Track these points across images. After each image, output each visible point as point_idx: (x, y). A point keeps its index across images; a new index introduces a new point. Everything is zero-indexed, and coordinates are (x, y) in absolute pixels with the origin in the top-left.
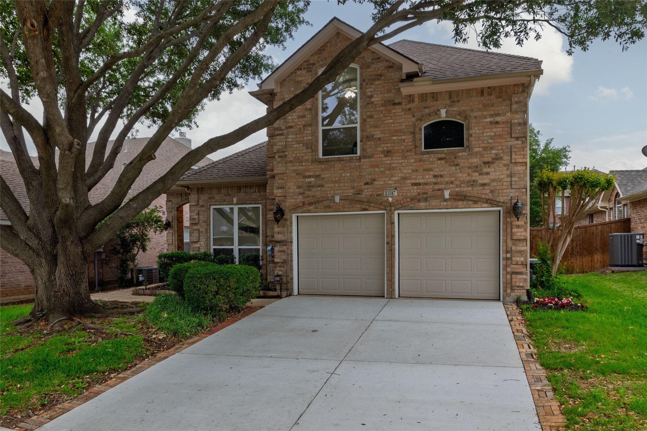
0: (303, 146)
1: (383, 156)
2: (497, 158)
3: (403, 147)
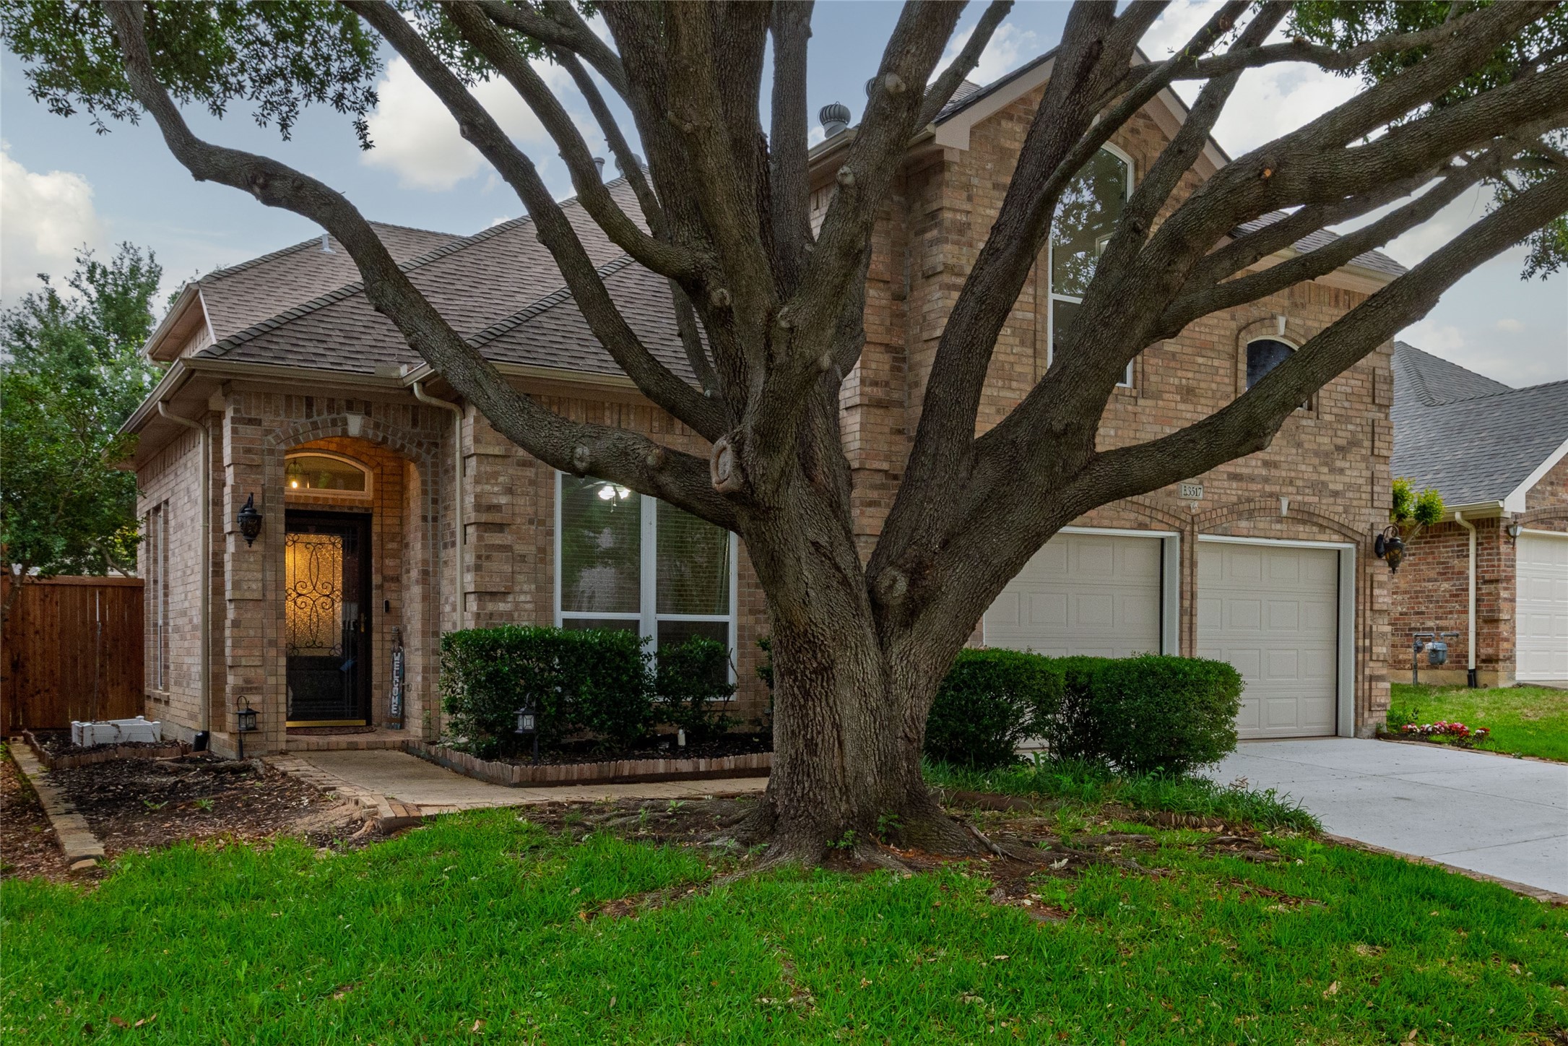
0: (1013, 334)
3: (1214, 386)
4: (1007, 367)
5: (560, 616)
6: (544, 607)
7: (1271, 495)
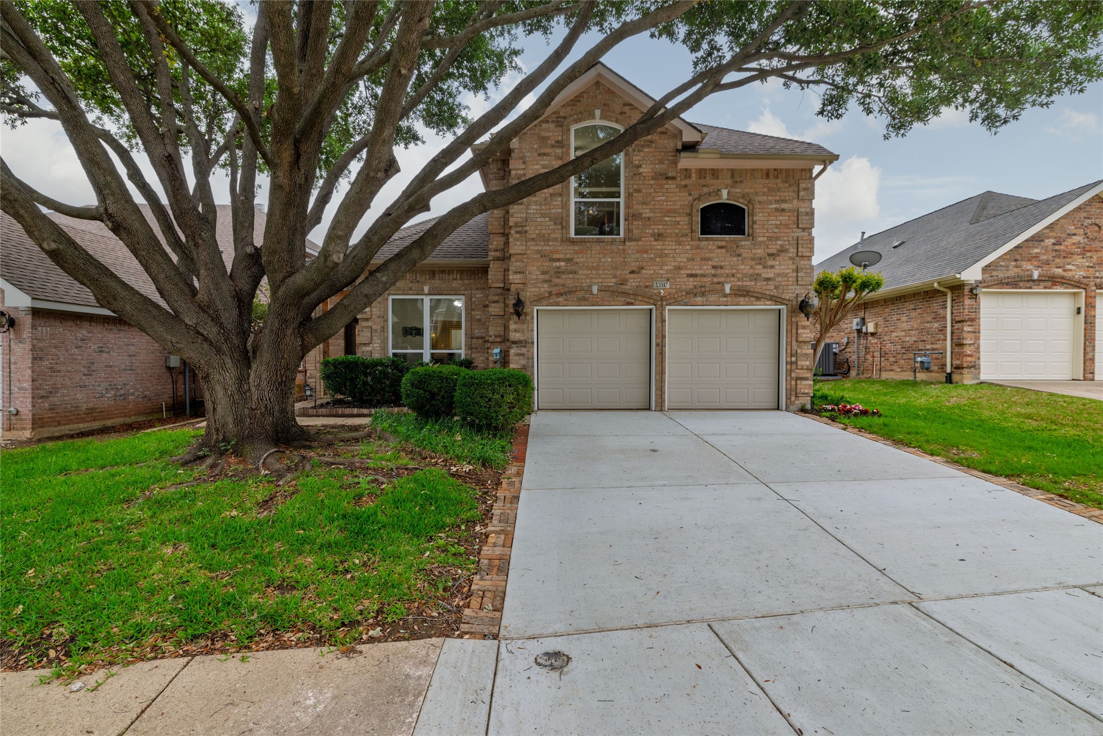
0: (550, 220)
1: (652, 239)
2: (783, 250)
3: (677, 231)
4: (546, 236)
5: (391, 351)
6: (384, 348)
7: (718, 283)
